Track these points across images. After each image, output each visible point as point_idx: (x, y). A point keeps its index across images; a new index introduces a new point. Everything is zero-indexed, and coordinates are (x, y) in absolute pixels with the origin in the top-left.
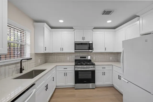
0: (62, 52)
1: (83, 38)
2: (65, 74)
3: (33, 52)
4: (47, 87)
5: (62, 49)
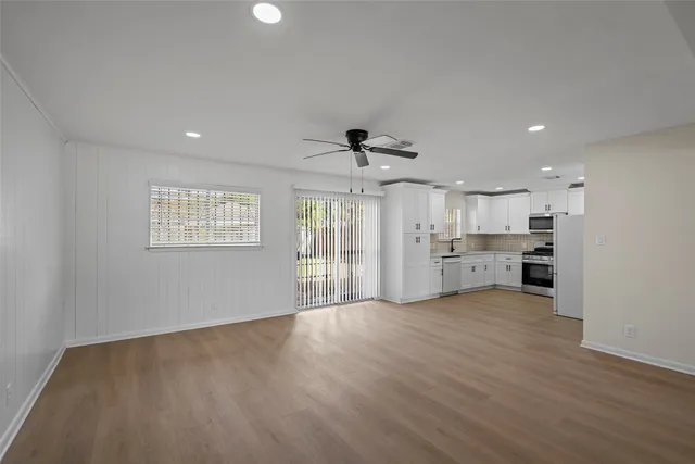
1: (548, 207)
3: (465, 233)
4: (473, 269)
5: (508, 228)
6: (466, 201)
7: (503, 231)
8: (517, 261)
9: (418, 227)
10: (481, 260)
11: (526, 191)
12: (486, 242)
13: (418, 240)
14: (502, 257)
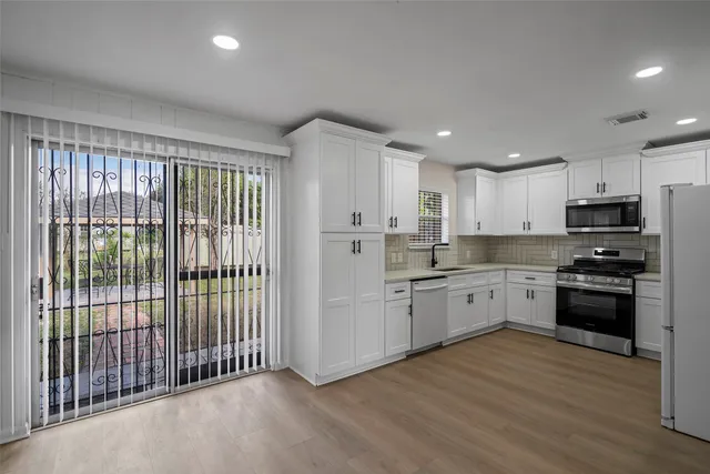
0: (526, 233)
1: (602, 187)
2: (531, 295)
3: (455, 234)
4: (470, 298)
5: (527, 225)
6: (457, 180)
7: (519, 231)
8: (547, 282)
9: (356, 219)
10: (483, 282)
11: (559, 160)
12: (490, 248)
13: (356, 248)
14: (518, 276)
